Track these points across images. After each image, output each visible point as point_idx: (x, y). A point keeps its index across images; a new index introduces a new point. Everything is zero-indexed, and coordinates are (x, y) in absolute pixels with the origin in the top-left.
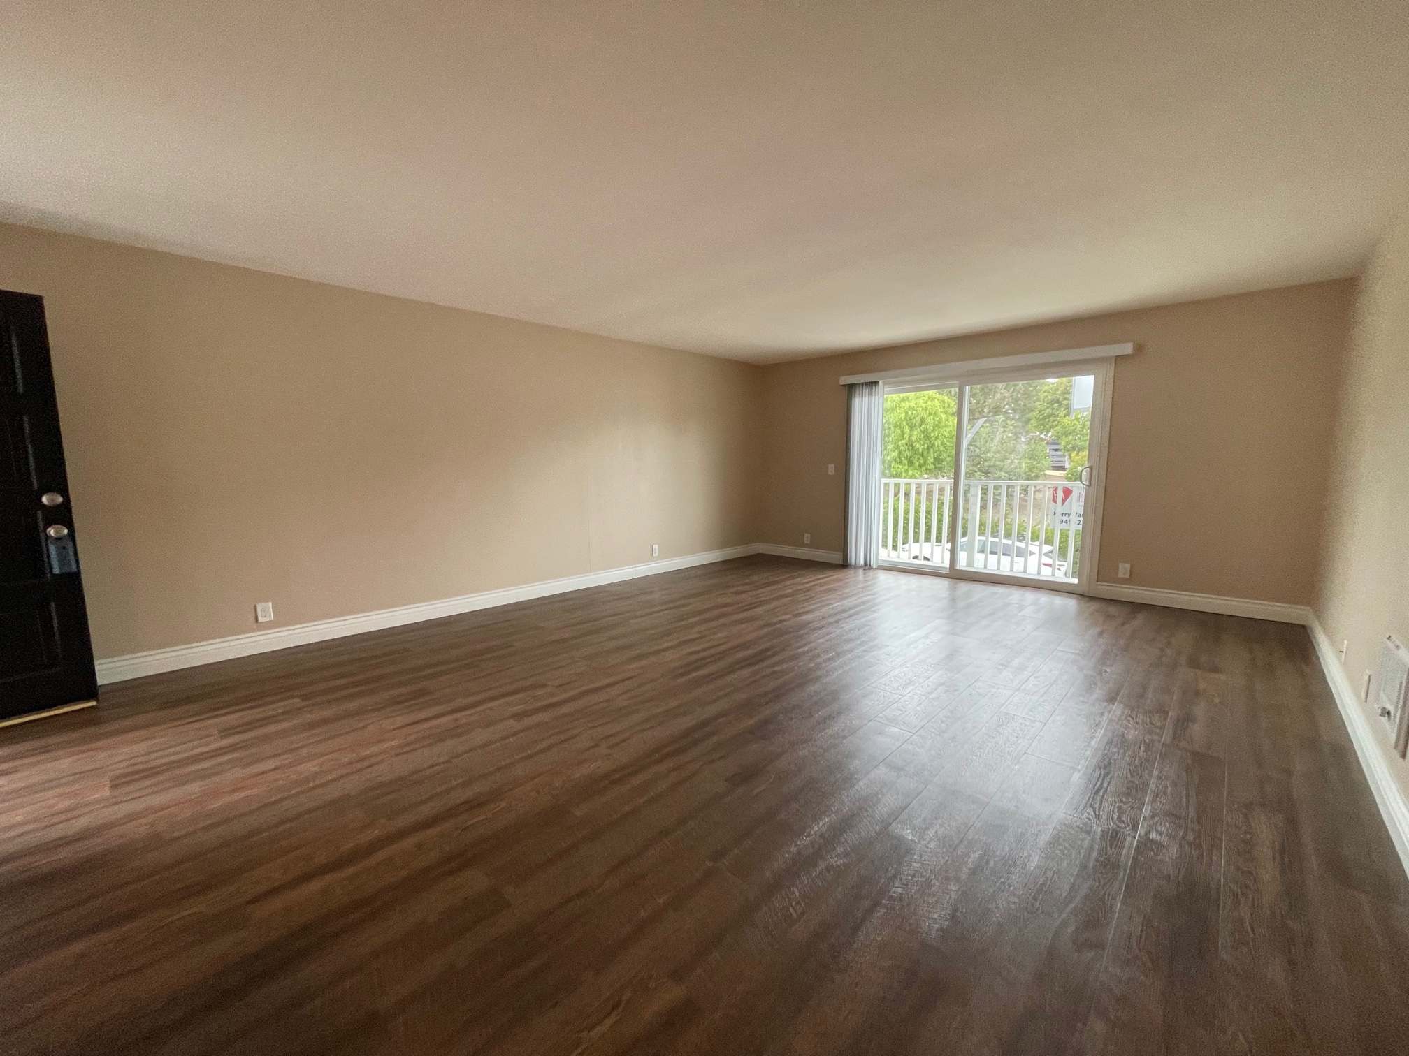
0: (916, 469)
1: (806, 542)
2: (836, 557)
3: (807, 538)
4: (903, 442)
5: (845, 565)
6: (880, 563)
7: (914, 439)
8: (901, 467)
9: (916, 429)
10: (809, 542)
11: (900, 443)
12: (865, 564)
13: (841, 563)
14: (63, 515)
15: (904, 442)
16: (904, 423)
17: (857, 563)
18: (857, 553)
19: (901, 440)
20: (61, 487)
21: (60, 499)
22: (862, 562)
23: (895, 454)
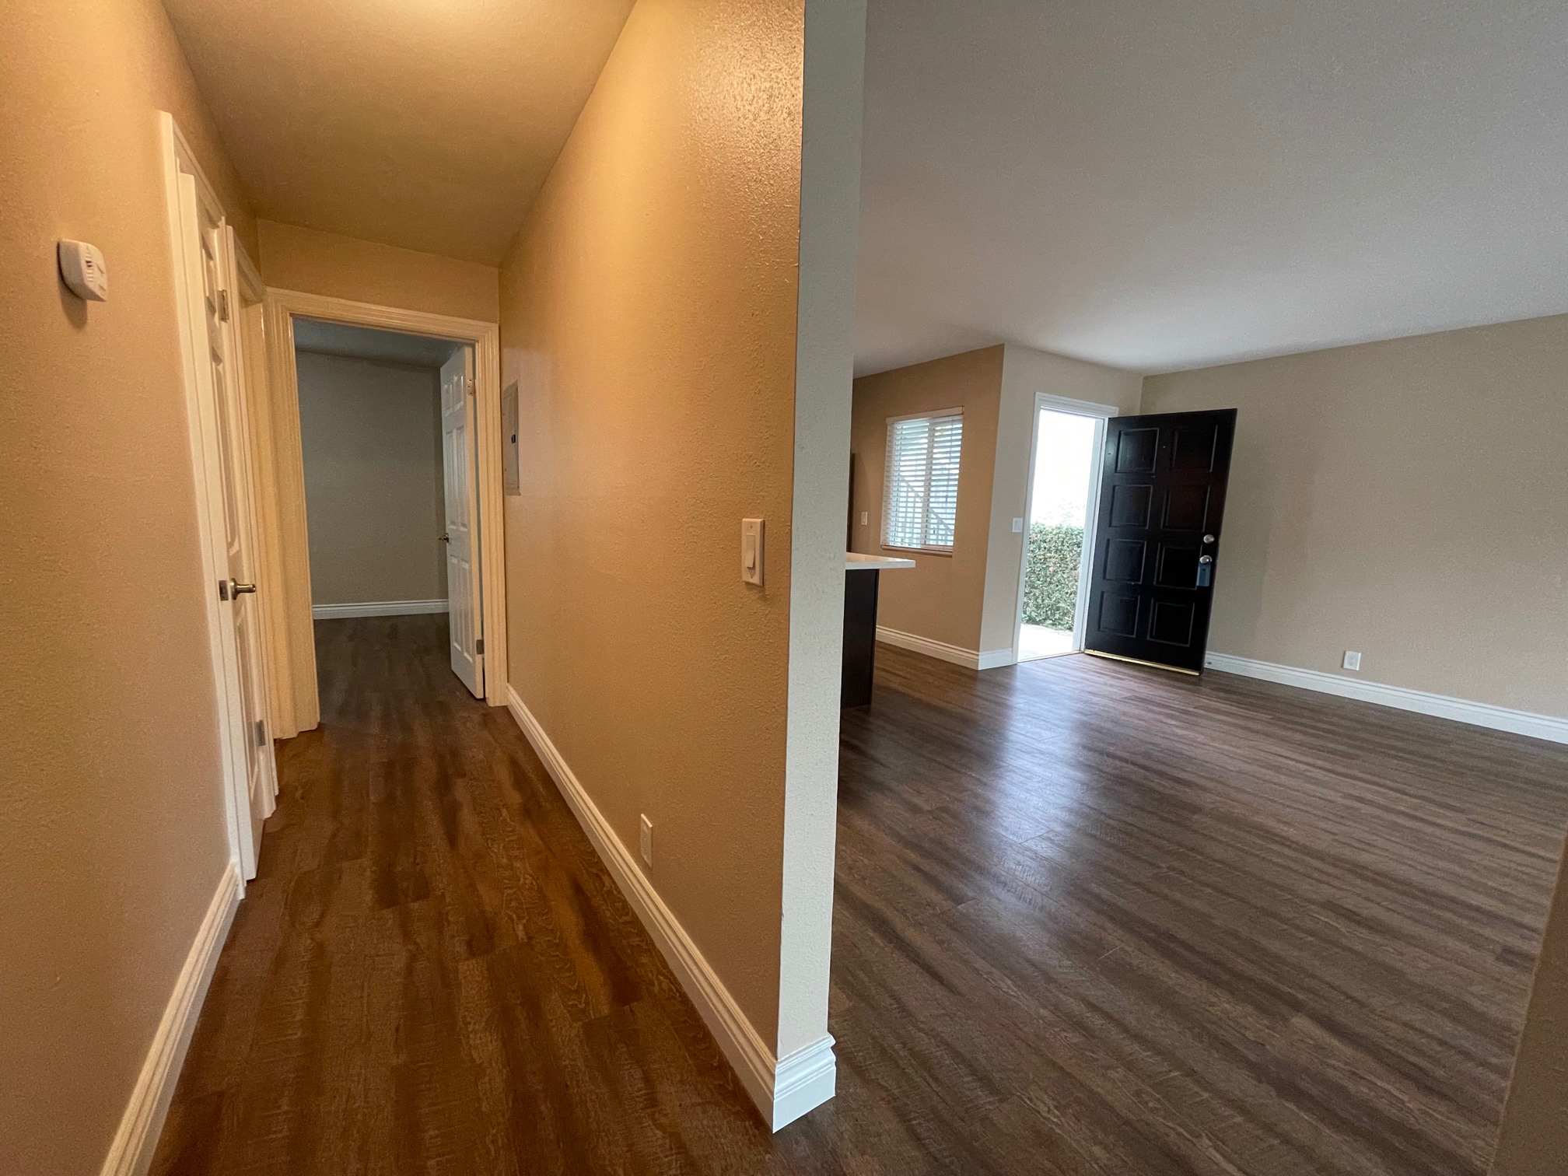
14: (1212, 550)
21: (1213, 540)
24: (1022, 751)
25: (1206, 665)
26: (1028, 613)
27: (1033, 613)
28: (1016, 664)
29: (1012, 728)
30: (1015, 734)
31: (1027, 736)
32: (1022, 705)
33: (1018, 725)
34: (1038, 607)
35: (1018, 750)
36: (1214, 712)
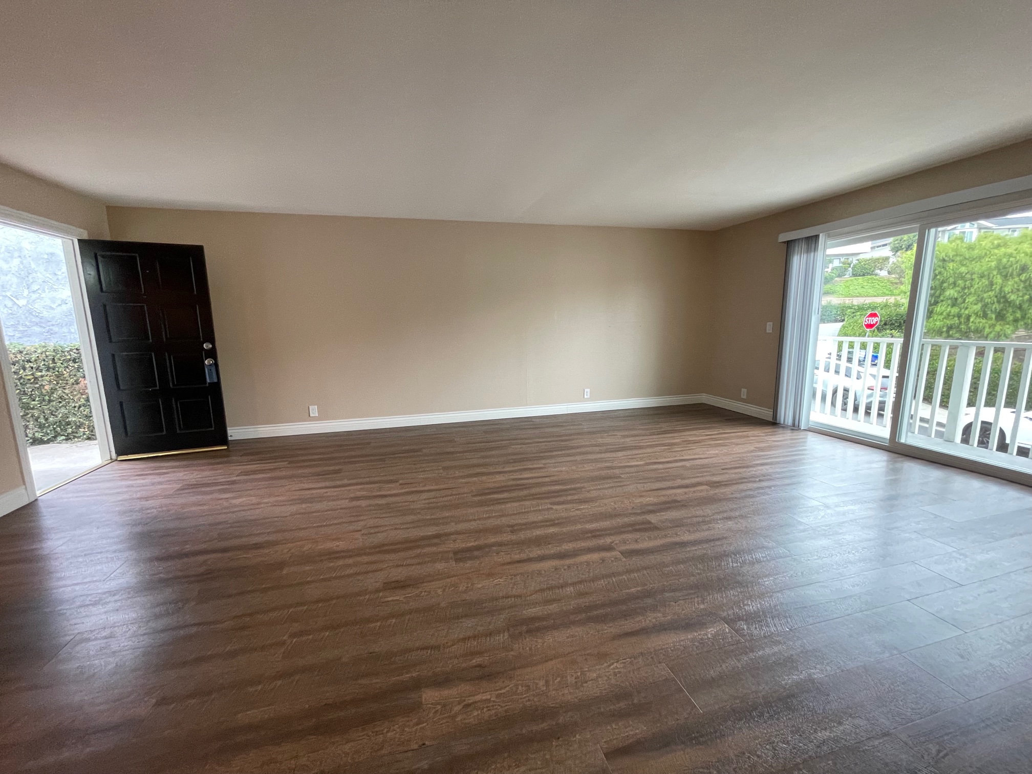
0: (1008, 324)
1: (742, 397)
2: (766, 414)
3: (744, 393)
4: (990, 293)
5: (774, 423)
6: (811, 425)
7: (1007, 289)
8: (984, 321)
9: (1013, 278)
10: (745, 397)
11: (985, 295)
12: (794, 425)
13: (771, 419)
14: (212, 354)
15: (992, 294)
16: (995, 273)
17: (786, 423)
18: (786, 413)
19: (988, 291)
20: (212, 341)
21: (211, 346)
22: (789, 422)
23: (978, 307)
24: (88, 605)
25: (230, 438)
26: (30, 435)
27: (36, 434)
28: (36, 500)
29: (61, 583)
30: (69, 588)
31: (86, 583)
32: (63, 547)
33: (67, 574)
34: (41, 426)
35: (81, 606)
36: (252, 474)
